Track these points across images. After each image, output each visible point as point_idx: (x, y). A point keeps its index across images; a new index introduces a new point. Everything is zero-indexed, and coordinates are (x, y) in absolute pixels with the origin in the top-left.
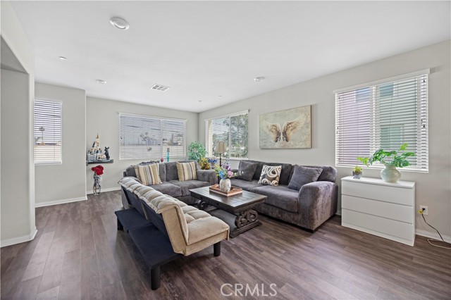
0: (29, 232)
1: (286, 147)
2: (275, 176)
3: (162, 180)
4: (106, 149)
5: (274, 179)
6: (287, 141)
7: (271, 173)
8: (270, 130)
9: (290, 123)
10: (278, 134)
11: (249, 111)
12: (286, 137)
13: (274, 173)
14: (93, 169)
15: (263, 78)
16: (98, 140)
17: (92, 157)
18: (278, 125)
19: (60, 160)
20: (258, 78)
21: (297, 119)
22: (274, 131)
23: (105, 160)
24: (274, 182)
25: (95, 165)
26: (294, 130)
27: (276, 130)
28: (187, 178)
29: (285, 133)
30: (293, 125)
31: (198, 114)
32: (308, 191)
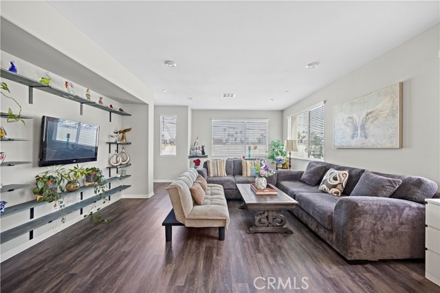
0: (147, 193)
1: (365, 146)
2: (336, 183)
3: (228, 174)
4: (203, 147)
5: (335, 186)
6: (366, 137)
7: (332, 179)
8: (346, 124)
9: (370, 113)
10: (356, 129)
11: (325, 102)
12: (365, 133)
13: (335, 179)
14: (194, 161)
15: (317, 63)
16: (198, 141)
17: (194, 153)
18: (355, 116)
19: (175, 154)
20: (309, 65)
21: (379, 106)
22: (350, 124)
23: (201, 155)
24: (334, 190)
25: (196, 159)
26: (375, 122)
27: (353, 123)
28: (249, 174)
29: (363, 127)
30: (374, 114)
31: (282, 111)
32: (344, 206)
